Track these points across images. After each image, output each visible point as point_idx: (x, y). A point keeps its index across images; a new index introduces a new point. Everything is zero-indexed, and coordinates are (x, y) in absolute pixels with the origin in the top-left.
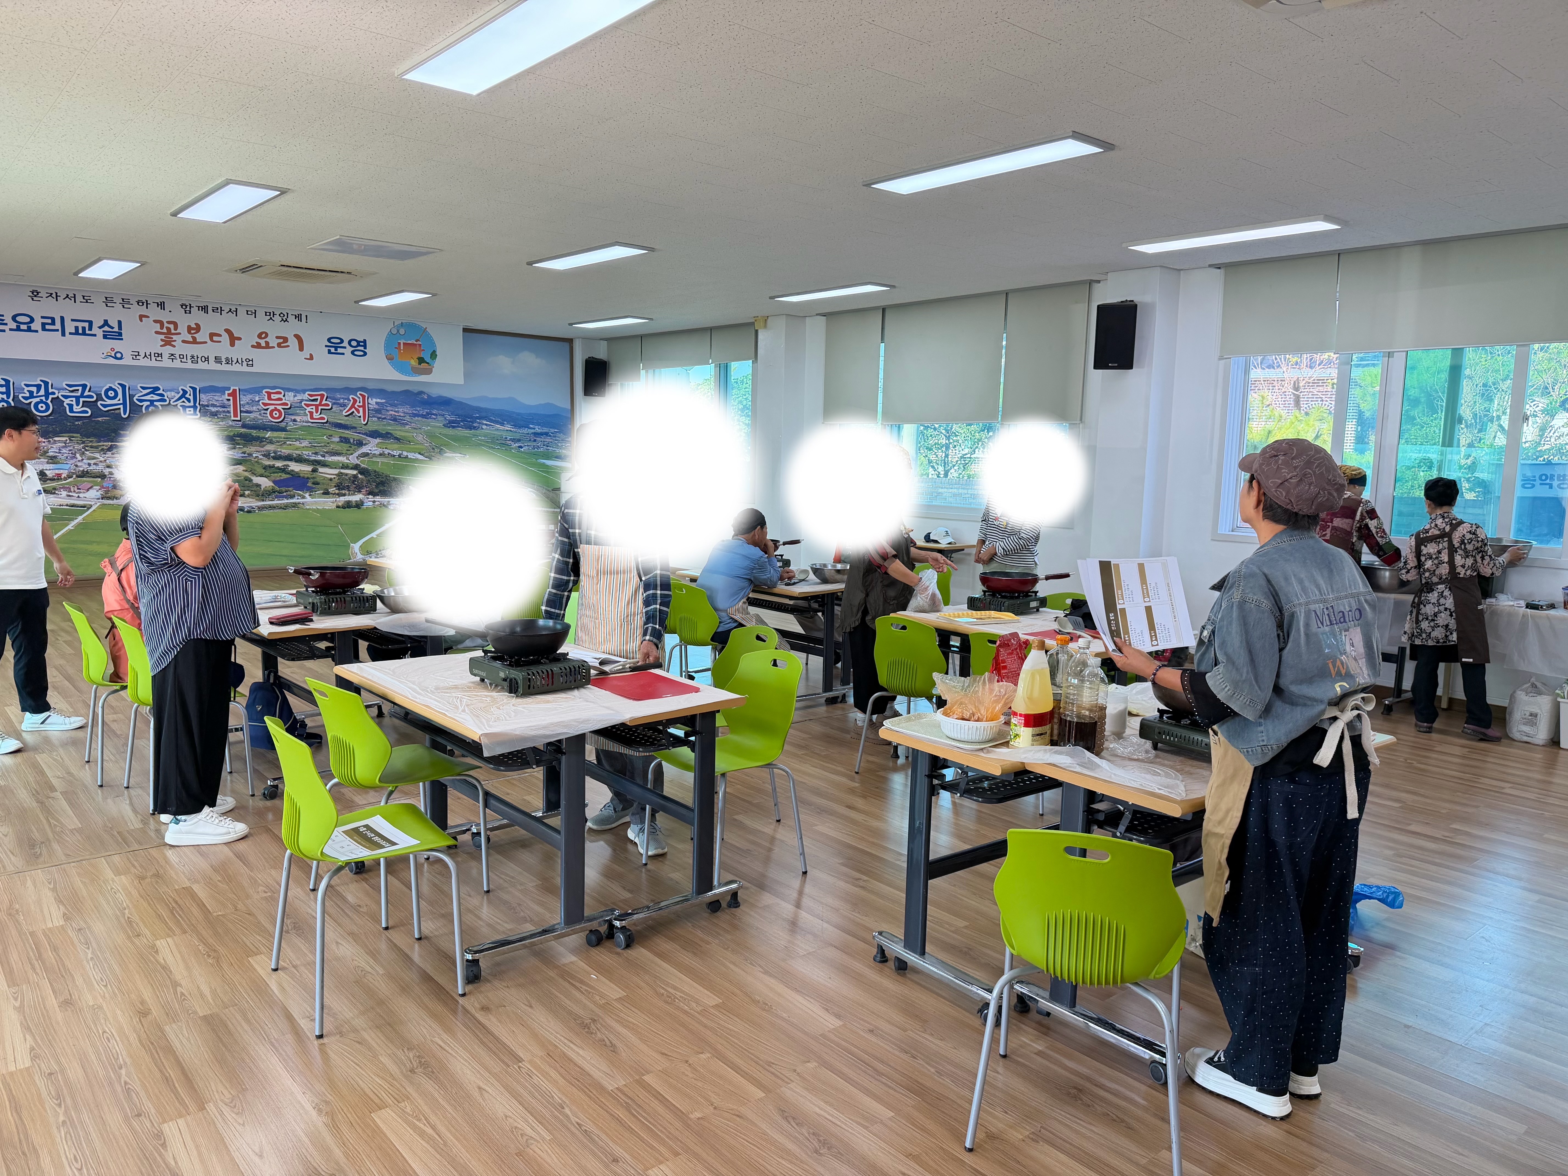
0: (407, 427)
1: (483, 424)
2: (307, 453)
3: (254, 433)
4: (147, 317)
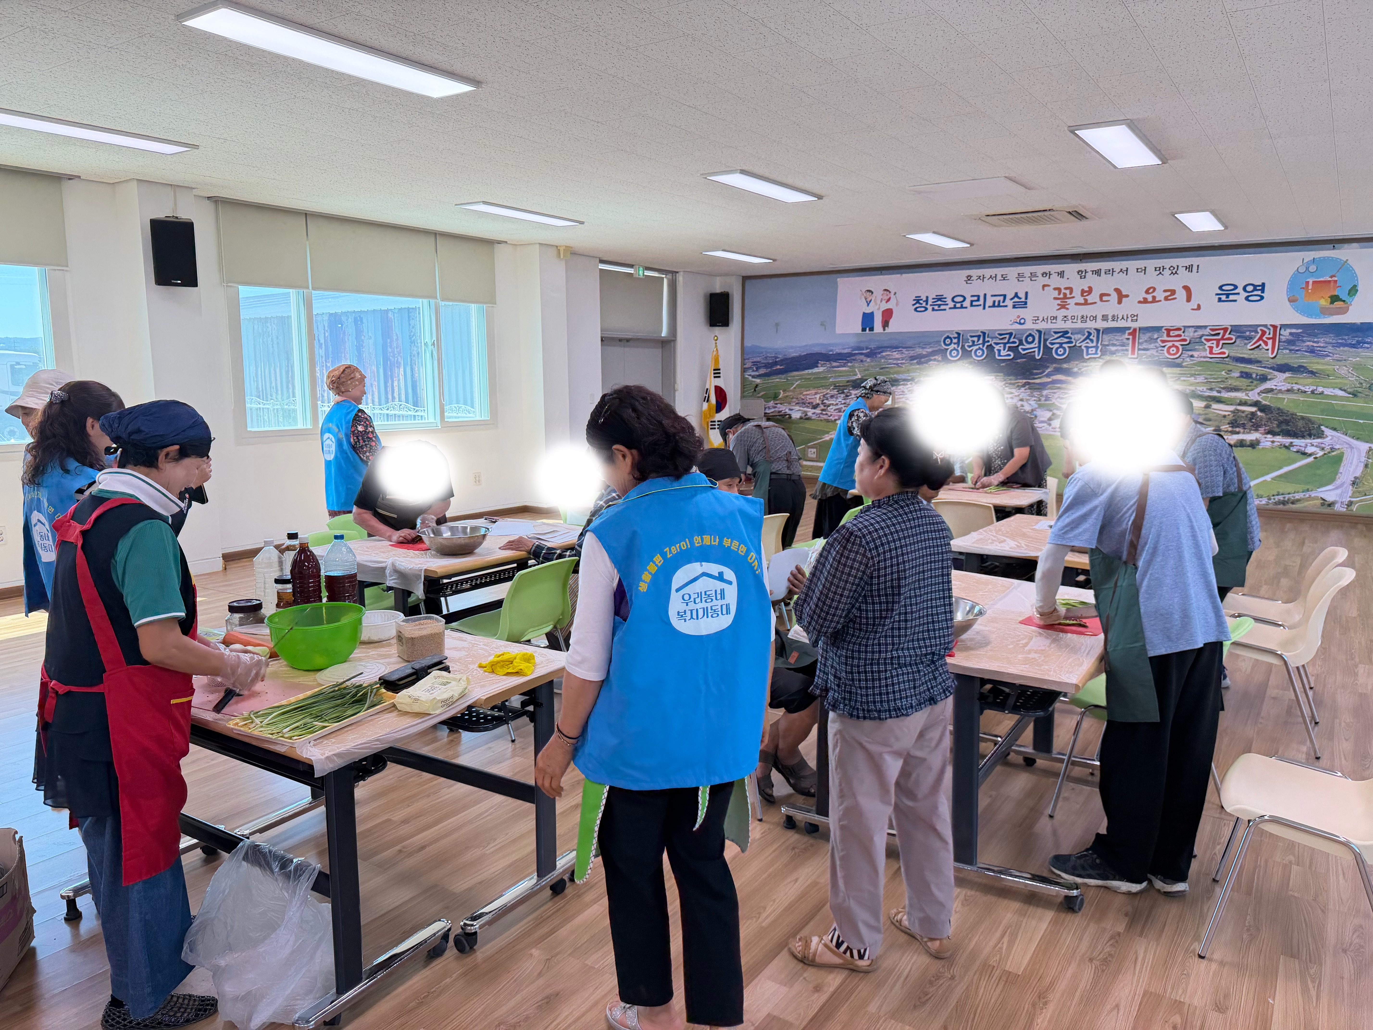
0: (1328, 359)
4: (1049, 286)
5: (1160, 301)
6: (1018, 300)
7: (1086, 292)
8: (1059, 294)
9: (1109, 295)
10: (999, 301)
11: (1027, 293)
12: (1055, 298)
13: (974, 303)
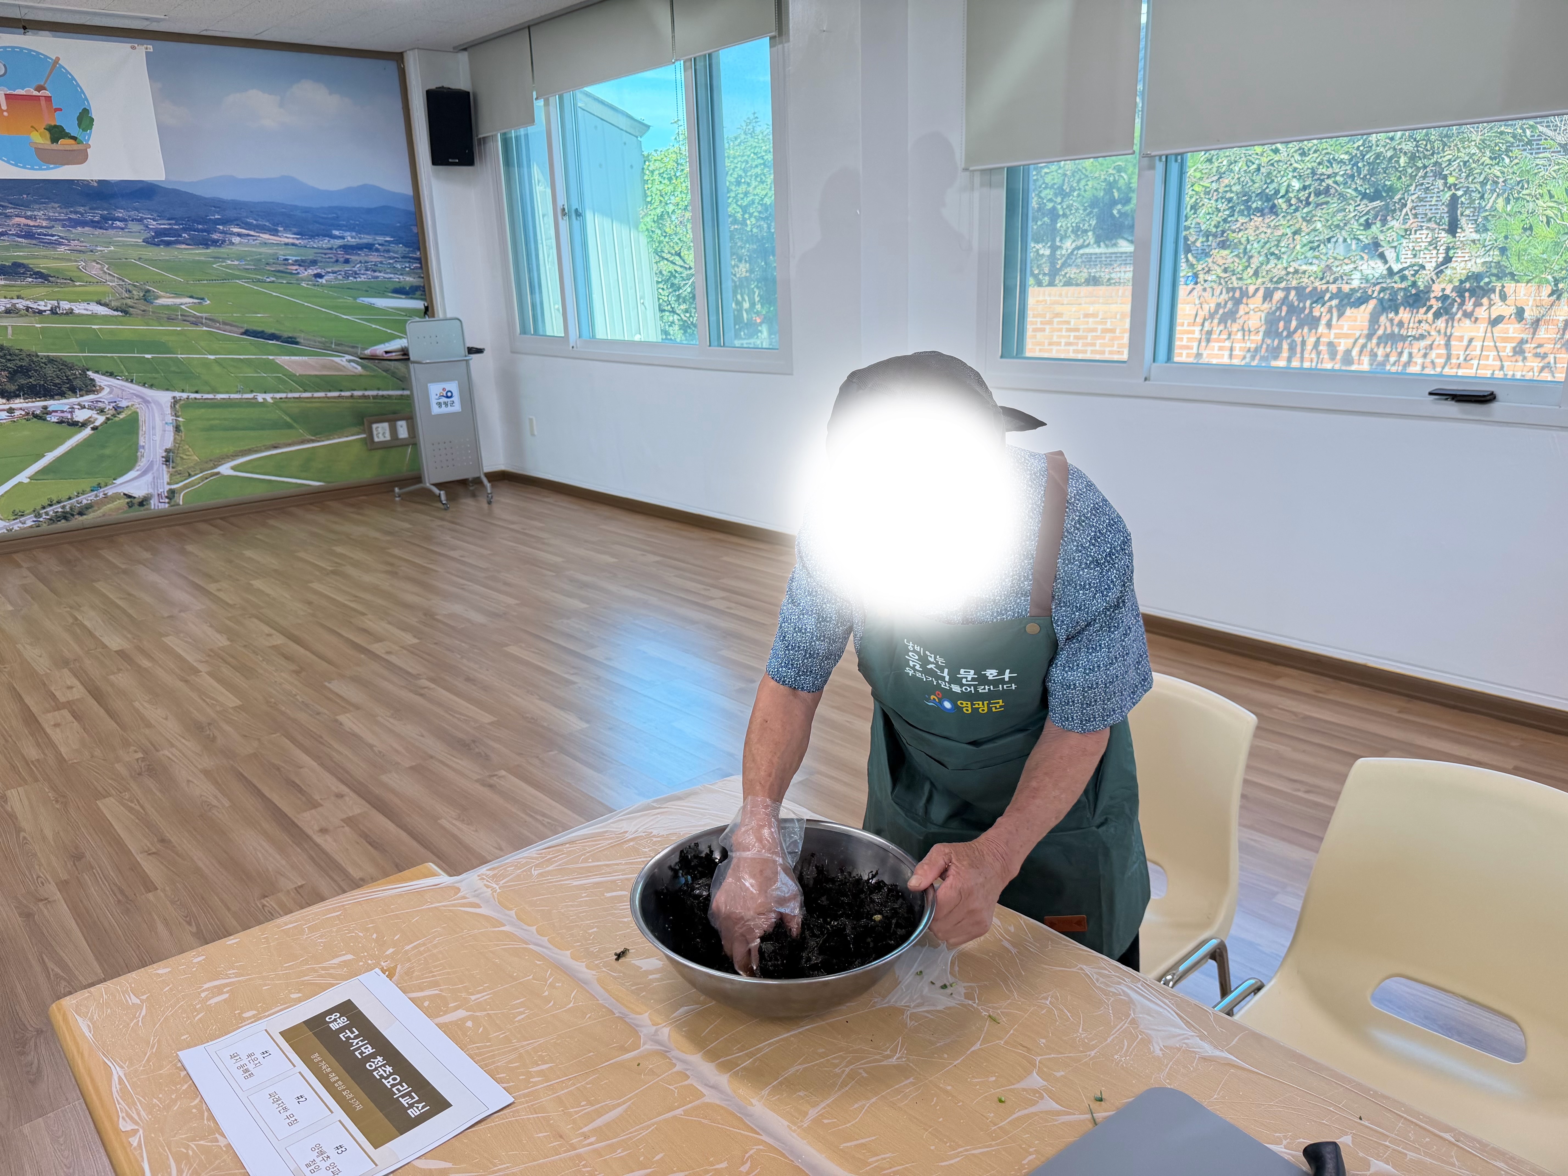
0: (62, 248)
1: (233, 234)
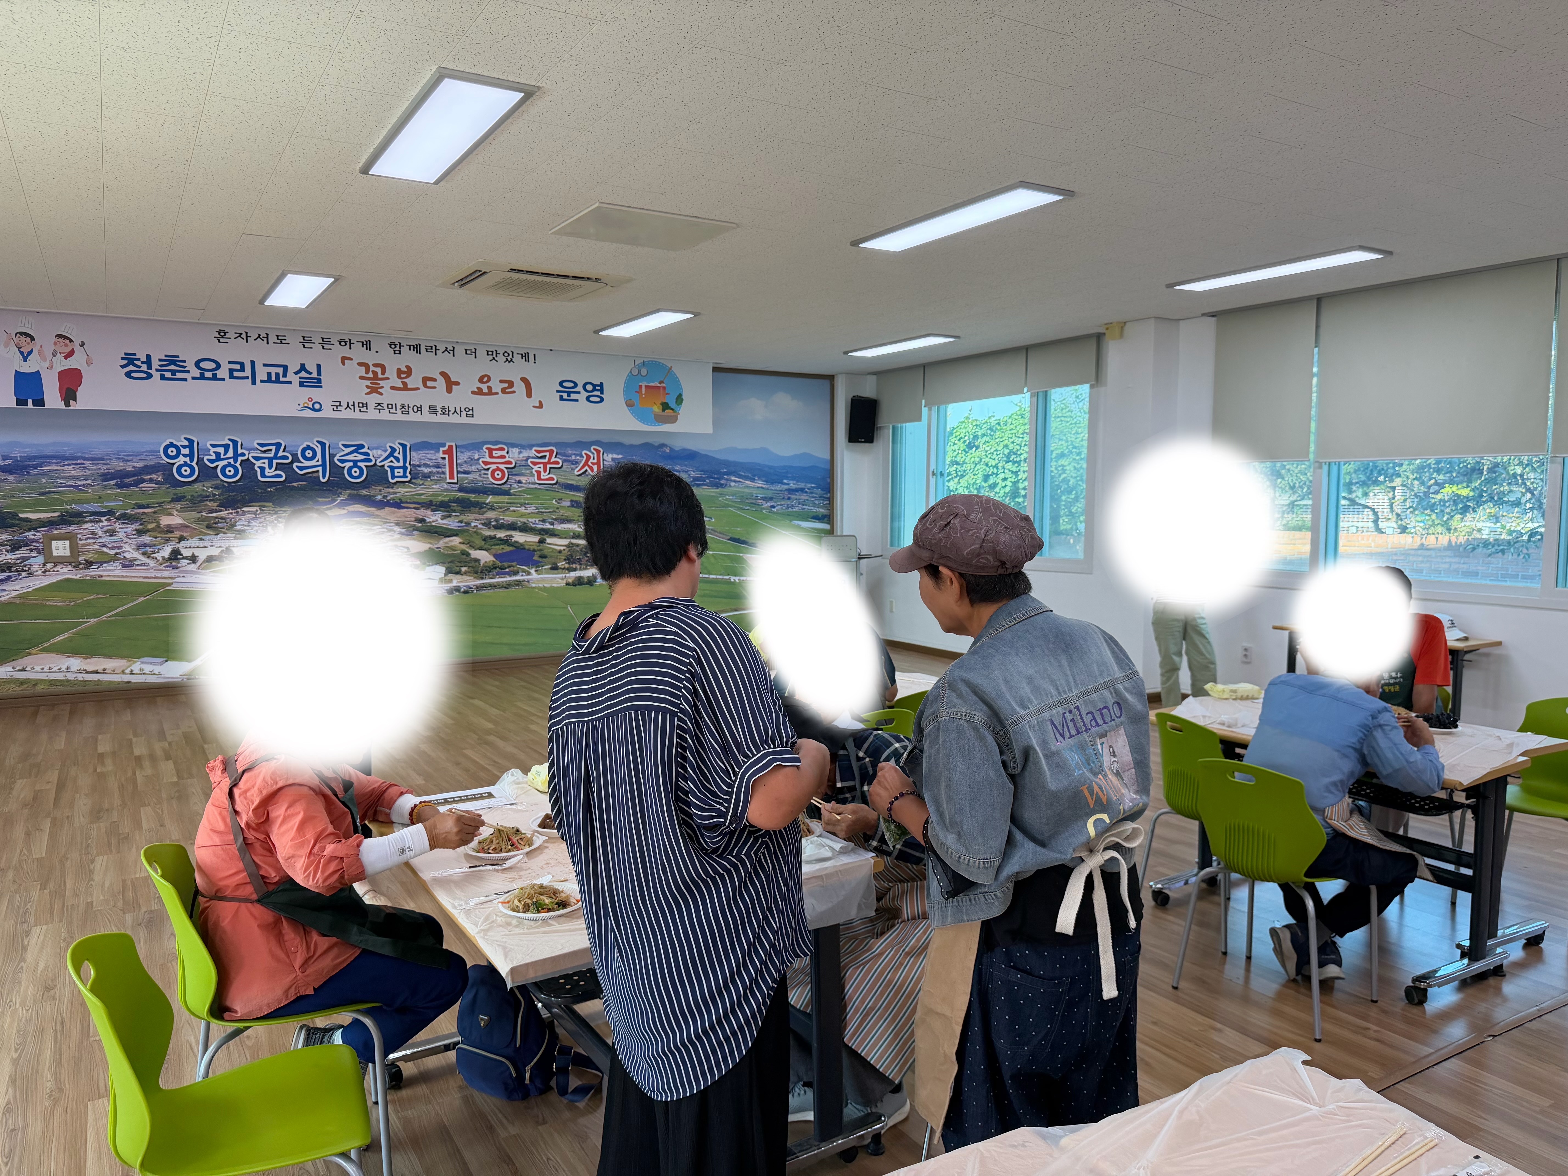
1: (732, 481)
2: (533, 520)
3: (473, 497)
4: (351, 359)
5: (497, 393)
6: (308, 376)
7: (404, 372)
8: (367, 372)
9: (435, 380)
10: (277, 374)
11: (319, 367)
12: (361, 378)
13: (236, 374)
